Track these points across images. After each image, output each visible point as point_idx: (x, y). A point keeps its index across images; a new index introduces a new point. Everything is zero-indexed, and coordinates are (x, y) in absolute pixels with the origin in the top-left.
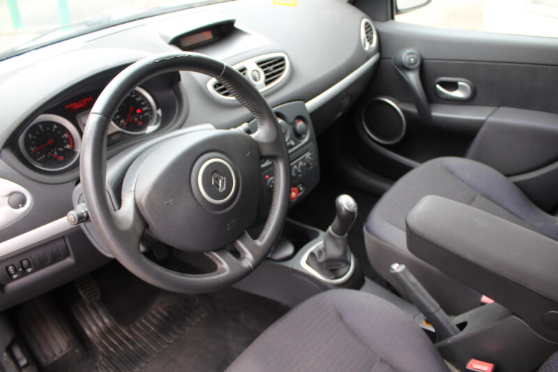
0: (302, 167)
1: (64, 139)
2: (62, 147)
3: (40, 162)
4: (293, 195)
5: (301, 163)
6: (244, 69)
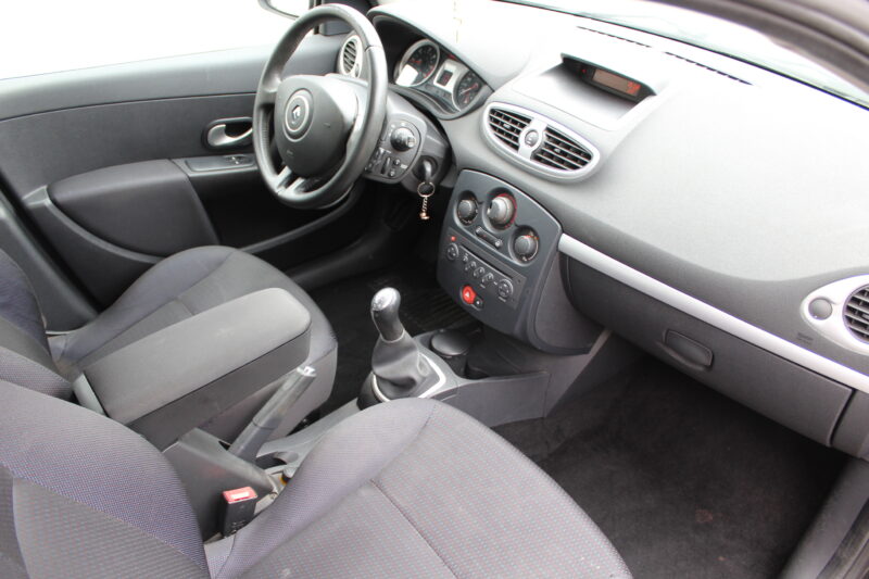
0: (490, 281)
1: (428, 68)
4: (467, 295)
5: (491, 275)
6: (529, 121)
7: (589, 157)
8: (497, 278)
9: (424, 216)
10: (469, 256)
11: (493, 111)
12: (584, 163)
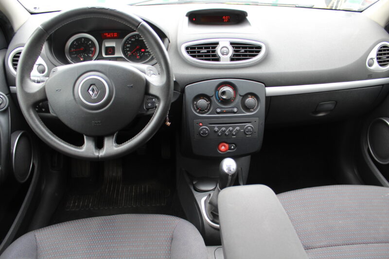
0: (238, 131)
1: (91, 51)
2: (87, 54)
3: (71, 57)
4: (223, 148)
5: (238, 128)
6: (217, 44)
7: (260, 48)
8: (242, 127)
9: (168, 123)
10: (218, 127)
11: (187, 48)
12: (259, 52)
